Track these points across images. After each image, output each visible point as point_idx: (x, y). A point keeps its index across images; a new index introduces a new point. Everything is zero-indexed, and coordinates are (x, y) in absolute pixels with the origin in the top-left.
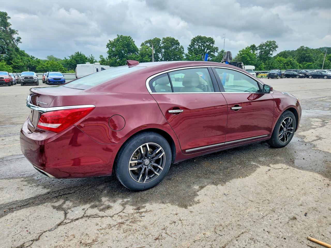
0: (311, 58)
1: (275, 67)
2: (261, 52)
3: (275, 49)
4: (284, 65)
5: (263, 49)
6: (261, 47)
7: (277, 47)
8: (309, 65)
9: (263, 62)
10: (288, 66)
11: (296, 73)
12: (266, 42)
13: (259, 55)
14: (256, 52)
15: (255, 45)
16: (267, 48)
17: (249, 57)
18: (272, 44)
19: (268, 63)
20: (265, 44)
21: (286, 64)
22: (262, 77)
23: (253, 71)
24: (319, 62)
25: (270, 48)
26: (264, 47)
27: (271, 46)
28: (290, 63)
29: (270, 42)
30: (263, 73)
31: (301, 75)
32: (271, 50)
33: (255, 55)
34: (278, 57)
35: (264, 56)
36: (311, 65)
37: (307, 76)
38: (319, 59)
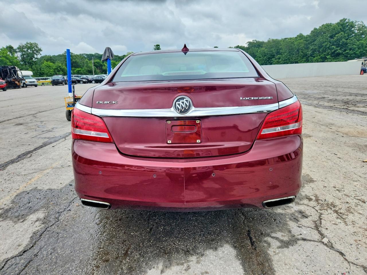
0: (78, 64)
1: (45, 73)
2: (23, 55)
3: (39, 53)
4: (55, 71)
5: (24, 51)
6: (21, 49)
7: (40, 50)
8: (79, 71)
9: (29, 67)
10: (58, 72)
11: (78, 79)
12: (25, 43)
13: (20, 59)
14: (16, 55)
15: (12, 46)
16: (29, 51)
17: (9, 60)
18: (34, 46)
19: (36, 68)
20: (25, 46)
21: (56, 70)
22: (43, 84)
23: (32, 78)
24: (86, 68)
25: (33, 51)
26: (26, 50)
27: (34, 49)
28: (60, 69)
29: (31, 44)
30: (43, 79)
31: (84, 80)
32: (35, 53)
33: (16, 58)
34: (45, 62)
35: (28, 60)
36: (80, 70)
37: (90, 82)
38: (85, 65)
